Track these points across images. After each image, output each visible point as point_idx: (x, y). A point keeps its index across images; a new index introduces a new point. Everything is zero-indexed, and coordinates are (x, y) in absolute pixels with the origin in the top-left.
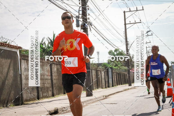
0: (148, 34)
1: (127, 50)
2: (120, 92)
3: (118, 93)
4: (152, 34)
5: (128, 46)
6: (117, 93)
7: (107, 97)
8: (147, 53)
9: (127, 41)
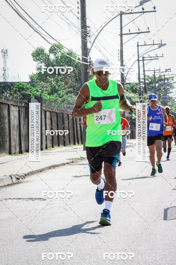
0: (143, 9)
1: (85, 51)
2: (58, 166)
3: (52, 170)
4: (154, 8)
5: (88, 38)
6: (50, 168)
7: (21, 180)
8: (139, 61)
9: (84, 26)
